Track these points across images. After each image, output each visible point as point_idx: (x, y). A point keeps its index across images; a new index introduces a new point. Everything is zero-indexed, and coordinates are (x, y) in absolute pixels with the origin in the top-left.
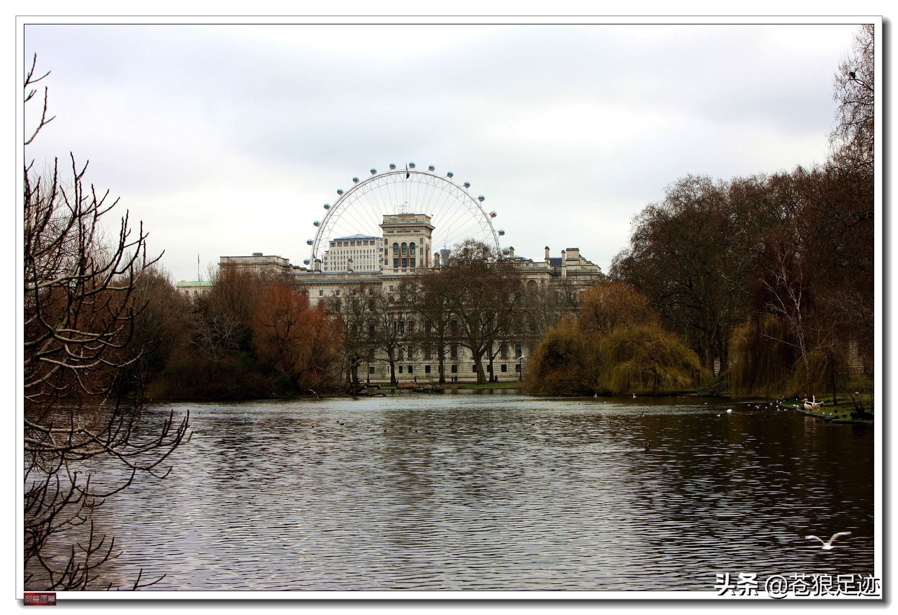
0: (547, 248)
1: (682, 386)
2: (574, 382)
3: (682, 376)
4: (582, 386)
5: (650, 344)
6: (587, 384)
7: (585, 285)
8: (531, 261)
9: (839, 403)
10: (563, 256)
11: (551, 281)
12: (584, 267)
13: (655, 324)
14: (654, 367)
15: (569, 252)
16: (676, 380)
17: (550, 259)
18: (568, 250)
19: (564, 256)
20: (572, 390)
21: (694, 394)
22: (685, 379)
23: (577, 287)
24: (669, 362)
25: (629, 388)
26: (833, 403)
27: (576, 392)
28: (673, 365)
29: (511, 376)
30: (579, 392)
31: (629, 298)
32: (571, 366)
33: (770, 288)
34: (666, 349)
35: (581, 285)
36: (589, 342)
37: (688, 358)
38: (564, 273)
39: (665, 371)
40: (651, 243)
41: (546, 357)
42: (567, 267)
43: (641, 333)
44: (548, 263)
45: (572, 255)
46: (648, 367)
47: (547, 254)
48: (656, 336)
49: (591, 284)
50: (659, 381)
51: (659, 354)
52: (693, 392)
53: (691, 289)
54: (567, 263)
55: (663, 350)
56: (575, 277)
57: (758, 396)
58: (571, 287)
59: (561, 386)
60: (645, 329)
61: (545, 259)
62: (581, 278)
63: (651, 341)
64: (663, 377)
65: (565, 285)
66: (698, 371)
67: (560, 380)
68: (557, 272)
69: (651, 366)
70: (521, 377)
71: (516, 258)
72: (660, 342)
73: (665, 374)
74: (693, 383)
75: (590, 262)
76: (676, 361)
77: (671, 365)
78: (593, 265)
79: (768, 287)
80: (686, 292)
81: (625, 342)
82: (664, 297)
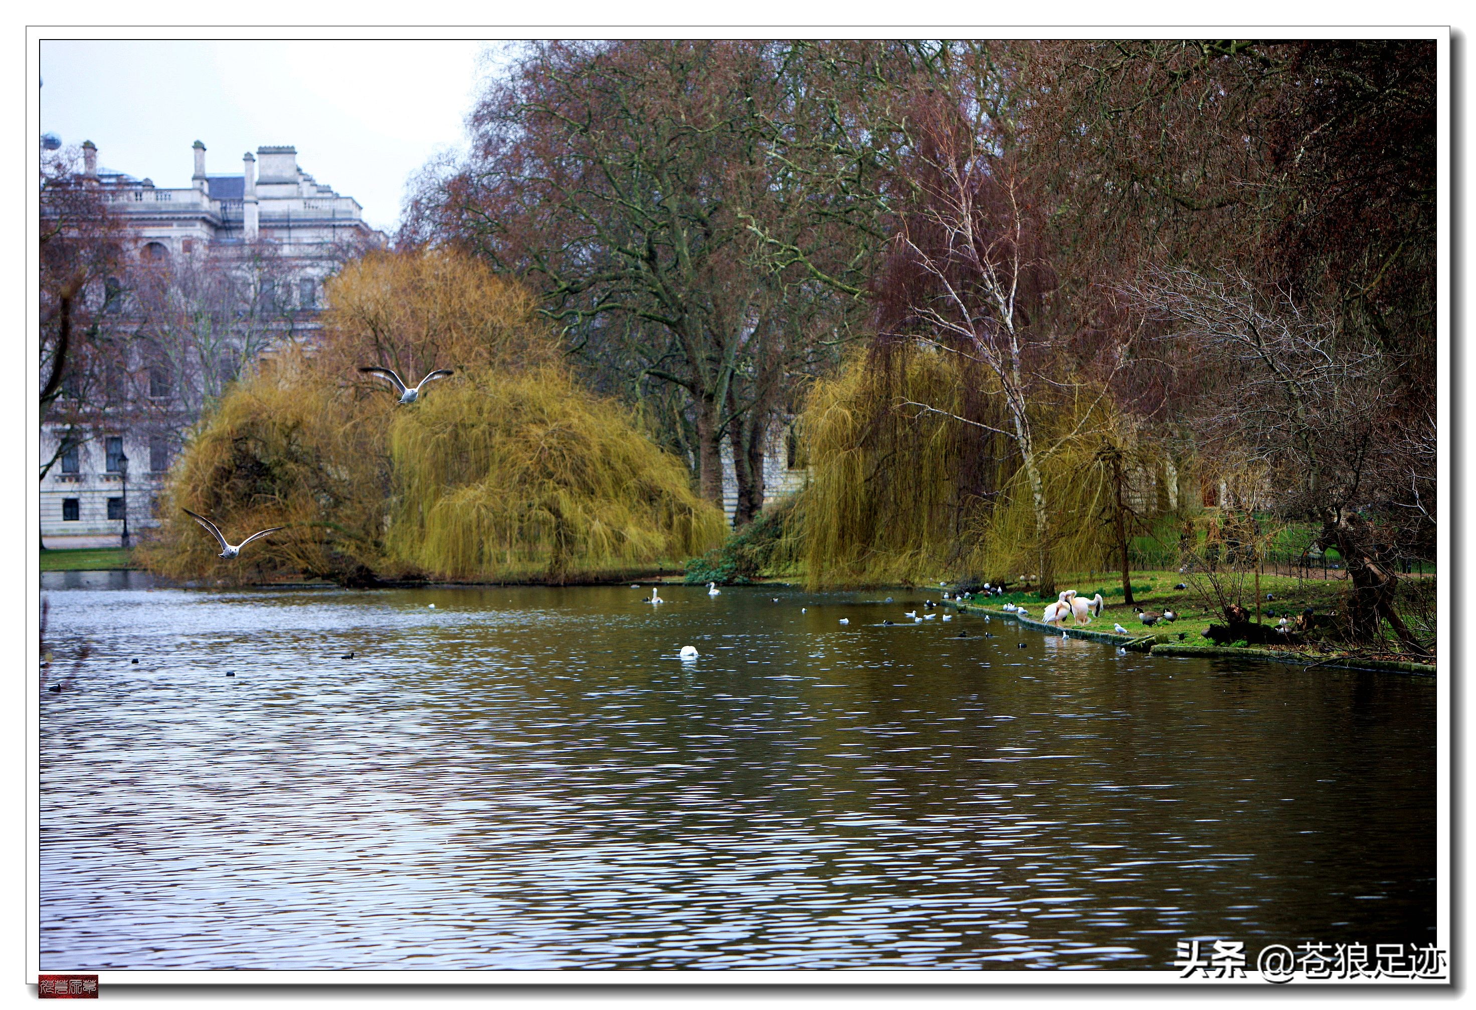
0: (199, 146)
1: (637, 557)
2: (311, 546)
3: (639, 524)
4: (335, 558)
5: (541, 432)
6: (351, 551)
7: (320, 258)
8: (148, 185)
9: (1136, 597)
10: (250, 170)
11: (213, 244)
12: (312, 203)
13: (553, 372)
14: (555, 499)
15: (265, 158)
16: (620, 538)
17: (208, 180)
18: (262, 151)
19: (252, 169)
20: (305, 571)
21: (676, 579)
22: (649, 536)
23: (294, 263)
24: (599, 482)
25: (480, 561)
26: (1122, 600)
27: (317, 575)
28: (611, 493)
29: (92, 533)
30: (325, 577)
31: (473, 295)
32: (302, 501)
33: (927, 263)
34: (588, 447)
35: (307, 257)
36: (355, 426)
37: (655, 474)
38: (251, 223)
39: (587, 510)
40: (522, 133)
41: (224, 474)
42: (261, 203)
43: (513, 397)
44: (201, 191)
45: (276, 166)
46: (537, 501)
47: (199, 164)
48: (557, 407)
49: (338, 253)
50: (570, 541)
51: (569, 461)
52: (671, 573)
53: (654, 269)
54: (262, 191)
55: (579, 449)
56: (284, 234)
57: (883, 580)
58: (275, 262)
59: (270, 560)
60: (526, 387)
61: (195, 178)
62: (307, 236)
63: (542, 422)
64: (583, 528)
65: (256, 257)
66: (684, 509)
67: (268, 541)
68: (231, 217)
69: (545, 496)
70: (125, 535)
71: (102, 176)
72: (570, 427)
73: (586, 521)
74: (670, 547)
75: (326, 189)
76: (618, 482)
77: (605, 495)
78: (337, 197)
79: (921, 259)
80: (637, 279)
81: (464, 426)
82: (572, 291)
